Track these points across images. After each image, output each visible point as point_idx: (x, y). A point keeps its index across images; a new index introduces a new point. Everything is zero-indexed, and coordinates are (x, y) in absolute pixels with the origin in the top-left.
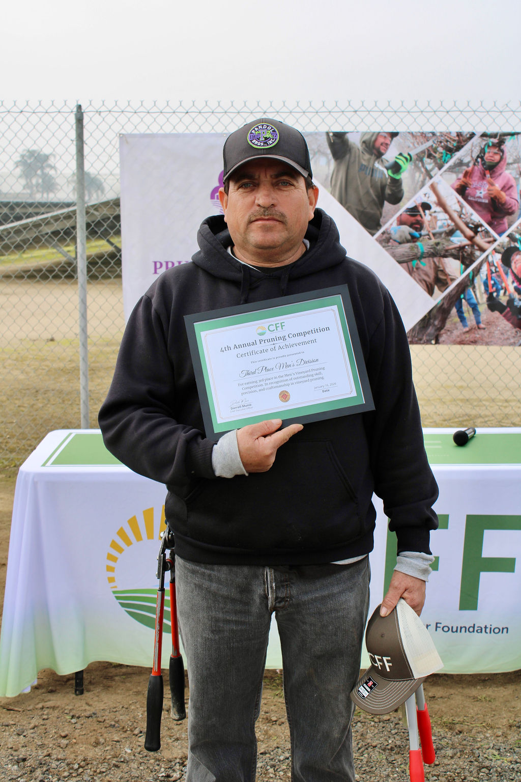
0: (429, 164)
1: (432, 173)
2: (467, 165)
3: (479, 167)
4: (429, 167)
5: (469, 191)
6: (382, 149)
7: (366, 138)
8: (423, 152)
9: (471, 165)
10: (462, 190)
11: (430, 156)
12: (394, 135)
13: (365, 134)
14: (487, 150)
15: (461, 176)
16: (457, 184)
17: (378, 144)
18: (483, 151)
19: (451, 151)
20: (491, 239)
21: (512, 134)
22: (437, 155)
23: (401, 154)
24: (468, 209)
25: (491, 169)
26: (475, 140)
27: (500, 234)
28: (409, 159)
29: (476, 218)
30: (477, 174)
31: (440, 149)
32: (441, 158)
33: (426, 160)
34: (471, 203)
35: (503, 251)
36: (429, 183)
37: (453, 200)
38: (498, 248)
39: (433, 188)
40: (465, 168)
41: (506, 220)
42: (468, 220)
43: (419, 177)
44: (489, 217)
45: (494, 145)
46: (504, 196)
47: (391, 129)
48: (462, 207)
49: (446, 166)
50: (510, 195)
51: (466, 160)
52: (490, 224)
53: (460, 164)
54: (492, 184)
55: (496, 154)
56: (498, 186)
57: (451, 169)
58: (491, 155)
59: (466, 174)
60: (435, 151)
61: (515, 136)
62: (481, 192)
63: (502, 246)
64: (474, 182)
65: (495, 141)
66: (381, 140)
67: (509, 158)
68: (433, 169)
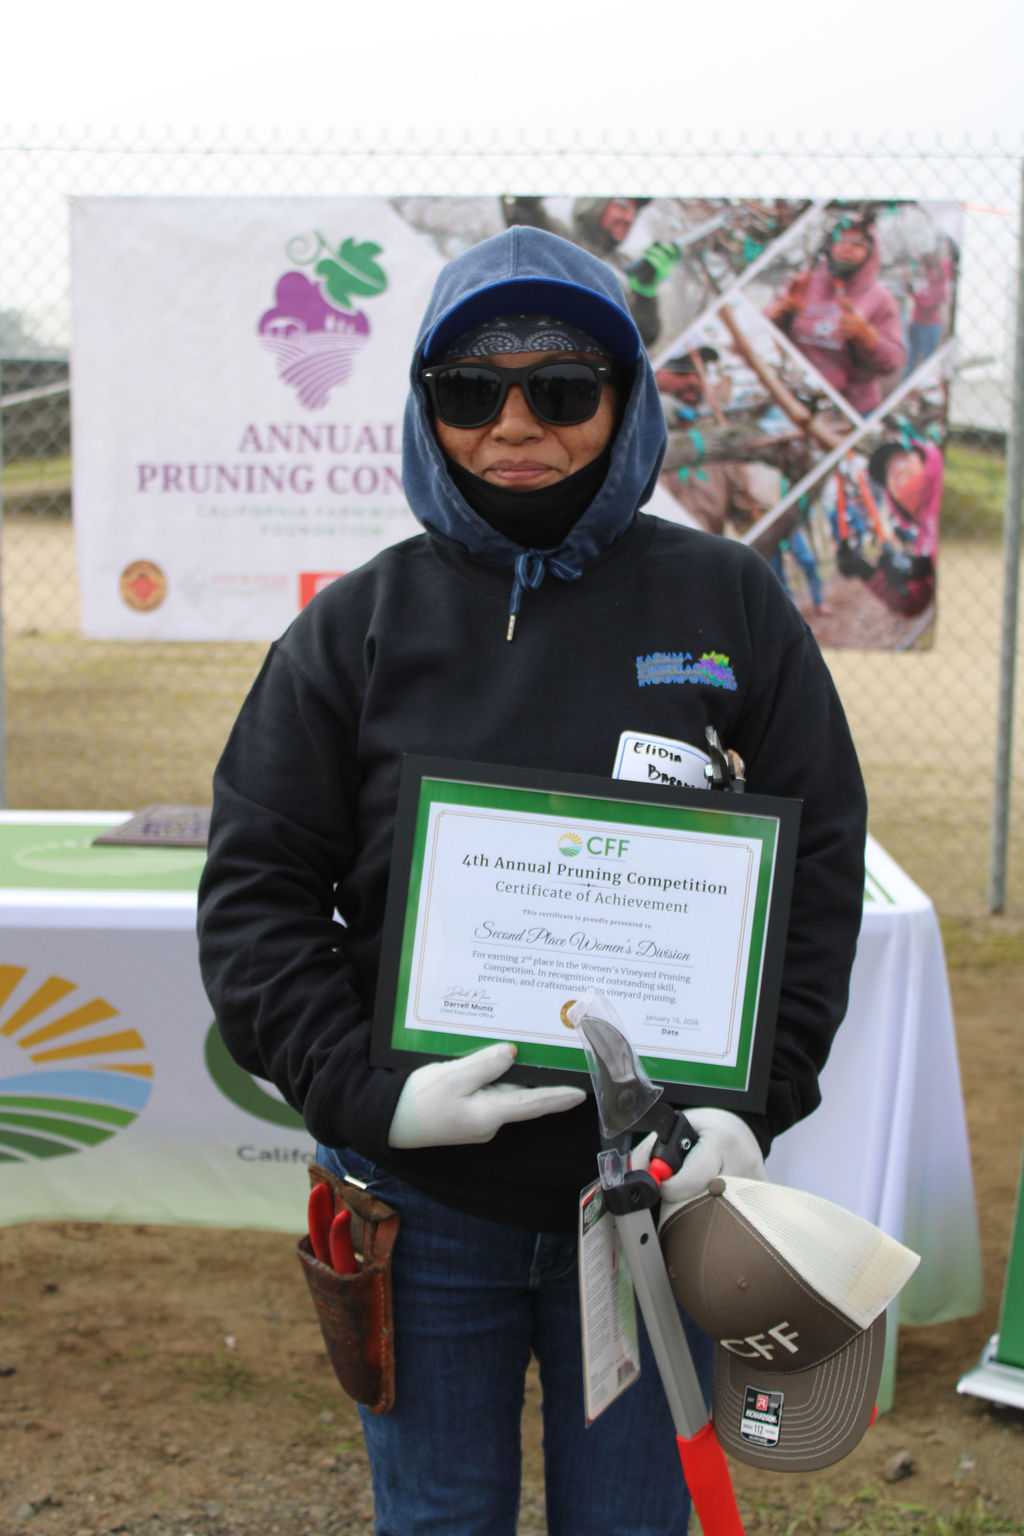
0: (716, 265)
1: (722, 285)
2: (796, 267)
3: (822, 273)
4: (716, 271)
5: (800, 323)
6: (617, 231)
7: (584, 208)
8: (703, 240)
9: (805, 268)
10: (785, 321)
11: (718, 248)
12: (641, 203)
13: (580, 201)
14: (838, 236)
15: (783, 291)
16: (775, 308)
17: (608, 222)
18: (829, 239)
19: (762, 238)
20: (844, 426)
21: (891, 204)
22: (733, 247)
23: (657, 245)
24: (798, 361)
25: (847, 276)
26: (814, 216)
27: (865, 413)
28: (675, 254)
29: (815, 379)
30: (817, 288)
31: (740, 235)
32: (741, 253)
33: (711, 257)
34: (805, 350)
35: (870, 450)
36: (715, 305)
37: (766, 341)
38: (861, 446)
39: (725, 315)
40: (791, 275)
41: (877, 386)
42: (796, 385)
43: (693, 291)
44: (841, 377)
45: (855, 227)
46: (874, 334)
47: (634, 191)
48: (784, 355)
49: (753, 270)
50: (887, 335)
51: (796, 256)
52: (845, 393)
53: (781, 265)
54: (847, 310)
55: (857, 245)
56: (861, 312)
57: (763, 277)
58: (847, 248)
59: (797, 288)
60: (729, 236)
61: (898, 210)
62: (826, 326)
63: (868, 439)
64: (812, 305)
65: (854, 217)
66: (615, 213)
67: (885, 256)
68: (723, 276)
